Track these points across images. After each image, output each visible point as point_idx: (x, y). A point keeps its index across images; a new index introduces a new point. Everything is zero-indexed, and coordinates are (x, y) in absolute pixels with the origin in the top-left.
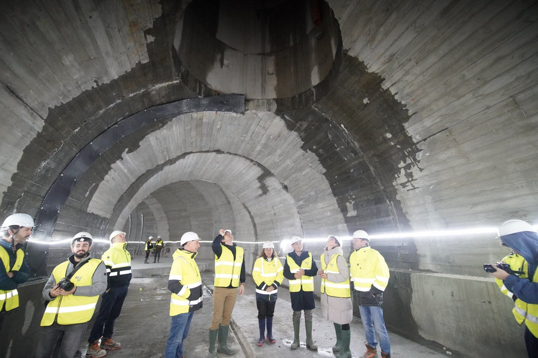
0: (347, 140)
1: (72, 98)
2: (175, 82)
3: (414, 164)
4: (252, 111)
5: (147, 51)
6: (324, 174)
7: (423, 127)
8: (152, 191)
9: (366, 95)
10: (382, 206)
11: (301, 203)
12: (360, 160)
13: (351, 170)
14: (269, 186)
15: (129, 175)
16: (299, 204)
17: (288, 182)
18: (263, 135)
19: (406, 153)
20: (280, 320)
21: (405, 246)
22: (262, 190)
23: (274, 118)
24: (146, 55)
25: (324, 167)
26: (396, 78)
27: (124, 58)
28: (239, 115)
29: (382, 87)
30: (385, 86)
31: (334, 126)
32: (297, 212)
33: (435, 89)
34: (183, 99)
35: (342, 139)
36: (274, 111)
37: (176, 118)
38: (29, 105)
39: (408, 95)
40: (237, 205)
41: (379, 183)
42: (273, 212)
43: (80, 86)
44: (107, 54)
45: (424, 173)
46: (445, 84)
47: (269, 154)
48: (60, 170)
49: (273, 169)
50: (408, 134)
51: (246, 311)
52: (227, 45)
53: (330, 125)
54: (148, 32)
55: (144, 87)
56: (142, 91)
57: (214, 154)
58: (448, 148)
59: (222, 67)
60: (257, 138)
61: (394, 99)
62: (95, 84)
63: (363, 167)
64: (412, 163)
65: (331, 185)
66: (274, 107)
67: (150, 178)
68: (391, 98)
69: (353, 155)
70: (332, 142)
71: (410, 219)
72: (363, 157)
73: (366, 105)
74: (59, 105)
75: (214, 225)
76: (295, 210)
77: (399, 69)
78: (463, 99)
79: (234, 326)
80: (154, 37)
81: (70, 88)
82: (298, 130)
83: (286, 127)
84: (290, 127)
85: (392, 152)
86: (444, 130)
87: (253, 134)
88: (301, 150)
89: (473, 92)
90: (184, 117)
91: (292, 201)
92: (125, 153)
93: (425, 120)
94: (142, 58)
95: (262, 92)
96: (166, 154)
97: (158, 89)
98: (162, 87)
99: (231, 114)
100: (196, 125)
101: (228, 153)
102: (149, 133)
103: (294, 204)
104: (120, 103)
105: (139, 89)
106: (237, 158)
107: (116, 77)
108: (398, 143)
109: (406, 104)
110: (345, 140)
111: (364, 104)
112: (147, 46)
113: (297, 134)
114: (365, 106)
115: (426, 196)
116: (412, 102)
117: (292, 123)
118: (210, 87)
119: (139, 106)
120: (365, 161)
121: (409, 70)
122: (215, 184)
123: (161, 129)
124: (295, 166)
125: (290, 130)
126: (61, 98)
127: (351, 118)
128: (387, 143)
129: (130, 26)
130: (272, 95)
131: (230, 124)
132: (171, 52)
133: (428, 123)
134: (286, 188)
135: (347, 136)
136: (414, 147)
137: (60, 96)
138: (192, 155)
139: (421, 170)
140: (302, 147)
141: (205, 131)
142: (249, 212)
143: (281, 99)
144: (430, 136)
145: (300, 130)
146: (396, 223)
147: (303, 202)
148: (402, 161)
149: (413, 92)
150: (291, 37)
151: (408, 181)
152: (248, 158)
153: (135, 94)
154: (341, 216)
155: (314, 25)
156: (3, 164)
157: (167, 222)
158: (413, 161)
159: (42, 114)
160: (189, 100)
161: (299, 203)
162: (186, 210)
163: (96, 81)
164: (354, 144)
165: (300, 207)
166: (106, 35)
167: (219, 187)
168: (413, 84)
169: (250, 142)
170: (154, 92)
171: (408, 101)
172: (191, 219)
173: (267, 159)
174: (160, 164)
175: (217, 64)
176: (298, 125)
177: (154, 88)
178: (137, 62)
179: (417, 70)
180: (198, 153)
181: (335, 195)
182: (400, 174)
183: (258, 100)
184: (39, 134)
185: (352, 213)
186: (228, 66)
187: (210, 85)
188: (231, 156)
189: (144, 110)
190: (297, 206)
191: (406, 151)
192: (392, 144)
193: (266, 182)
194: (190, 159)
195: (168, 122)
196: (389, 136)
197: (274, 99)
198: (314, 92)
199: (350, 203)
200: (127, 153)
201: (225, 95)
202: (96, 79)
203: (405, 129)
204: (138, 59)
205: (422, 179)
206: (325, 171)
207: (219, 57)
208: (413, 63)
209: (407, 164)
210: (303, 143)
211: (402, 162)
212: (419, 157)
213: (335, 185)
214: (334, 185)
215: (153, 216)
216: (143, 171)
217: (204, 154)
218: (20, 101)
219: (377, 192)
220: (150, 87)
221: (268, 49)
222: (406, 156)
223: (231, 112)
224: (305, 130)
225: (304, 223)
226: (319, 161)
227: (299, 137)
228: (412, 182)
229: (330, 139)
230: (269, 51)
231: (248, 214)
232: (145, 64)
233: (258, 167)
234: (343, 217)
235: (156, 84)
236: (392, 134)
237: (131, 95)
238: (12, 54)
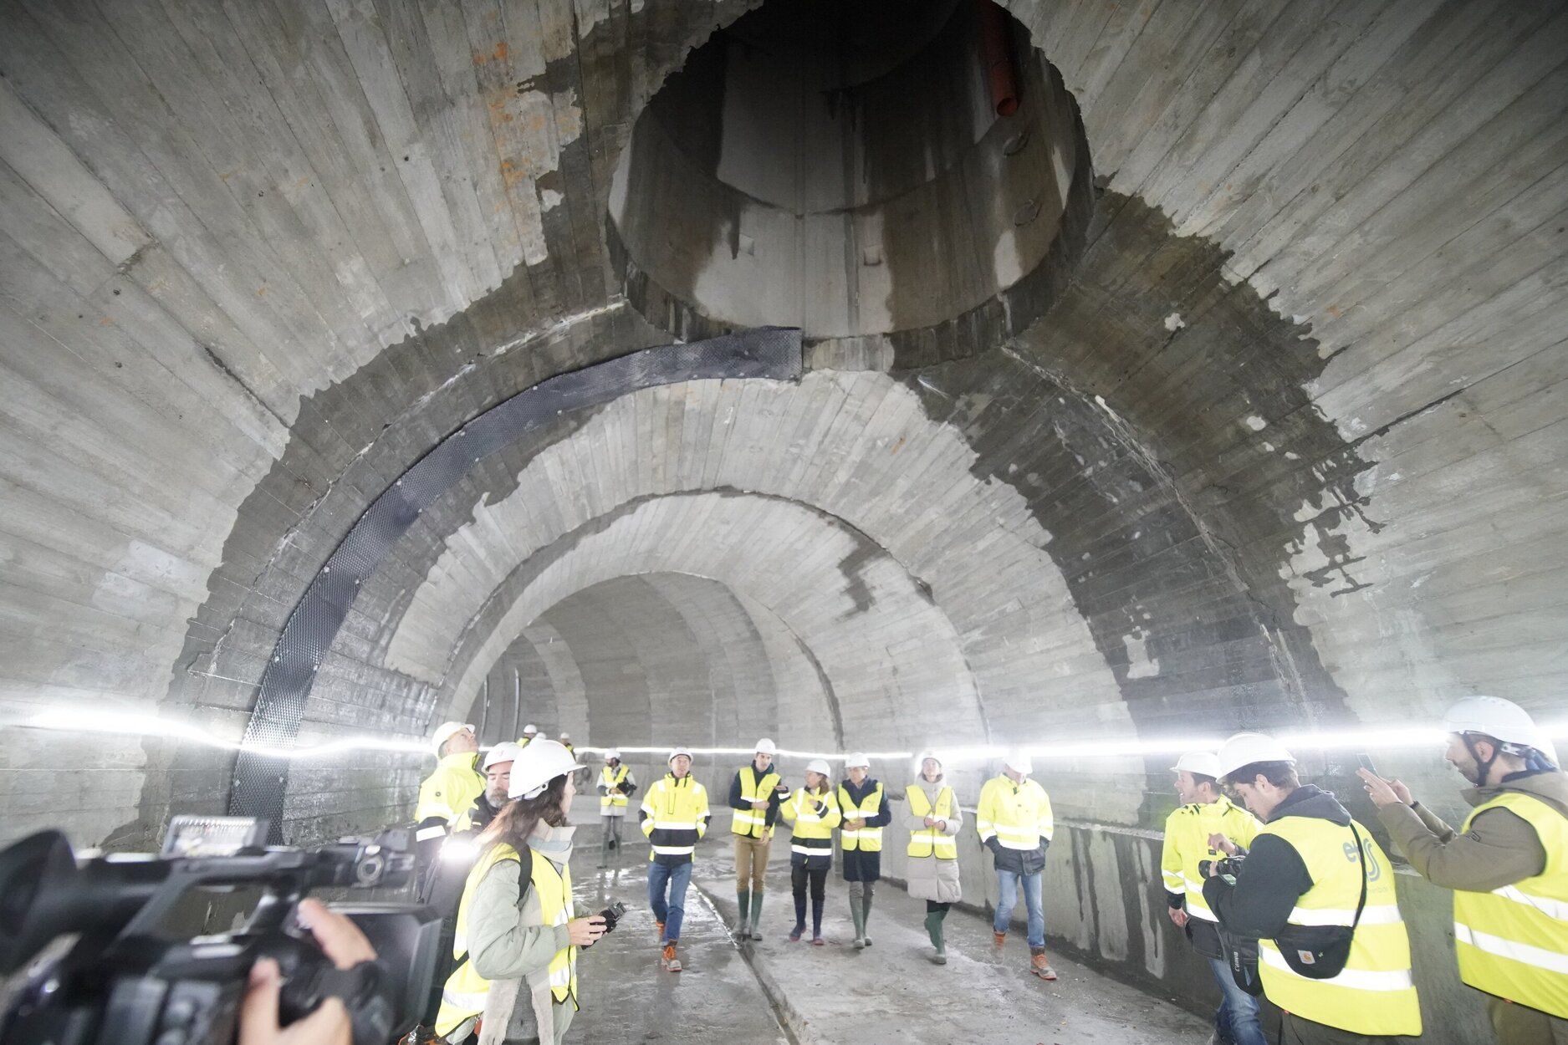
0: (1117, 442)
1: (357, 367)
2: (613, 307)
3: (1349, 511)
4: (822, 371)
5: (543, 232)
6: (1045, 548)
7: (1372, 393)
8: (547, 607)
9: (1174, 304)
10: (1247, 646)
11: (976, 635)
12: (1165, 502)
13: (1133, 532)
14: (874, 588)
15: (489, 564)
16: (969, 641)
17: (933, 572)
18: (856, 438)
19: (1318, 475)
20: (927, 1004)
21: (1337, 778)
22: (855, 598)
23: (887, 388)
24: (541, 242)
25: (1045, 527)
26: (1271, 244)
27: (485, 254)
28: (785, 385)
29: (1226, 278)
30: (1234, 273)
31: (1073, 403)
32: (963, 664)
33: (1406, 271)
34: (633, 352)
35: (1101, 439)
36: (887, 368)
37: (613, 403)
38: (256, 393)
39: (1313, 294)
40: (778, 640)
41: (1231, 572)
42: (887, 665)
43: (376, 336)
44: (442, 248)
45: (1386, 537)
46: (1441, 254)
47: (874, 493)
48: (323, 556)
49: (884, 535)
50: (1322, 417)
51: (820, 968)
52: (747, 195)
53: (1061, 400)
54: (546, 182)
55: (532, 326)
56: (528, 336)
57: (716, 496)
58: (1467, 453)
59: (735, 257)
60: (836, 448)
61: (1268, 310)
62: (413, 327)
63: (1177, 523)
64: (1343, 506)
65: (1072, 583)
66: (888, 356)
67: (542, 570)
68: (1257, 309)
69: (1138, 487)
70: (1069, 450)
71: (1347, 689)
72: (1171, 492)
73: (1174, 333)
74: (324, 388)
75: (715, 701)
76: (957, 658)
77: (1280, 218)
78: (1507, 299)
79: (787, 1016)
80: (560, 193)
81: (351, 343)
82: (961, 419)
83: (923, 413)
84: (937, 411)
85: (1269, 475)
86: (1447, 398)
87: (825, 436)
88: (971, 476)
89: (1543, 272)
90: (636, 401)
91: (947, 631)
92: (481, 504)
93: (1377, 369)
94: (528, 250)
95: (850, 317)
96: (585, 501)
97: (568, 328)
98: (579, 324)
99: (762, 385)
100: (667, 418)
101: (753, 493)
102: (544, 449)
103: (953, 639)
104: (472, 373)
105: (521, 331)
106: (780, 506)
107: (464, 306)
108: (1291, 445)
109: (1311, 324)
110: (1110, 444)
111: (1168, 331)
112: (543, 219)
113: (956, 430)
114: (1172, 338)
115: (1399, 613)
116: (1330, 318)
117: (940, 397)
118: (704, 315)
119: (520, 378)
120: (1178, 504)
121: (1314, 220)
122: (716, 582)
123: (573, 437)
124: (953, 527)
125: (935, 419)
126: (330, 369)
127: (1127, 376)
128: (1251, 446)
129: (502, 172)
130: (880, 322)
131: (761, 412)
132: (603, 230)
133: (1389, 378)
134: (925, 590)
135: (1117, 429)
136: (1345, 455)
137: (329, 364)
138: (654, 502)
139: (1375, 527)
140: (973, 470)
141: (690, 435)
142: (817, 665)
143: (907, 333)
144: (1400, 420)
145: (965, 419)
146: (1299, 701)
147: (982, 634)
148: (1306, 501)
149: (1331, 285)
150: (928, 155)
151: (1334, 565)
152: (810, 507)
153: (510, 345)
154: (1106, 676)
155: (997, 116)
156: (192, 548)
157: (583, 693)
158: (1345, 502)
159: (285, 414)
160: (648, 352)
161: (968, 638)
162: (634, 658)
163: (415, 321)
164: (1140, 453)
165: (972, 650)
166: (443, 201)
167: (728, 591)
168: (1330, 262)
169: (816, 461)
170: (558, 339)
171: (1314, 313)
172: (649, 683)
173: (867, 506)
174: (569, 531)
175: (722, 250)
176: (960, 404)
177: (558, 327)
178: (517, 262)
179: (1341, 218)
180: (672, 497)
181: (1084, 612)
182: (1302, 543)
183: (839, 339)
184: (276, 467)
185: (1143, 668)
186: (751, 253)
187: (704, 308)
188: (763, 501)
189: (532, 387)
190: (964, 645)
191: (1318, 471)
192: (1270, 448)
193: (865, 574)
194: (650, 513)
195: (591, 416)
196: (1256, 423)
197: (885, 335)
198: (1007, 305)
199: (1137, 636)
200: (486, 505)
201: (745, 333)
202: (414, 315)
203: (1309, 402)
204: (520, 255)
205: (1382, 558)
206: (1047, 537)
207: (726, 229)
208: (1325, 196)
209: (1322, 511)
210: (977, 455)
211: (1306, 505)
212: (1365, 487)
213: (1082, 580)
214: (1080, 581)
215: (546, 674)
216: (526, 551)
217: (688, 500)
218: (237, 385)
219: (1227, 601)
220: (546, 325)
221: (862, 195)
222: (1321, 486)
223: (762, 380)
224: (983, 419)
225: (986, 697)
226: (1027, 508)
227: (964, 440)
228: (1347, 568)
229: (1061, 440)
230: (865, 201)
231: (813, 671)
232: (537, 266)
233: (842, 532)
234: (1114, 681)
235: (565, 317)
236: (1265, 417)
237: (501, 350)
238: (222, 266)
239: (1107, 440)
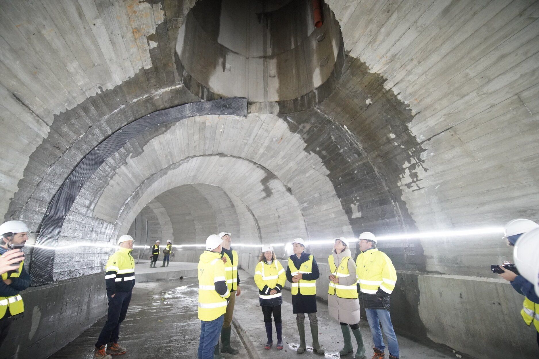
0: (350, 141)
1: (77, 104)
2: (178, 86)
3: (419, 164)
4: (254, 113)
5: (150, 57)
6: (328, 176)
7: (427, 127)
8: (156, 195)
9: (369, 96)
10: (387, 207)
11: (305, 205)
12: (364, 161)
13: (355, 171)
14: (272, 189)
15: (133, 180)
16: (303, 207)
17: (292, 184)
18: (266, 138)
19: (410, 153)
20: (286, 324)
21: (412, 247)
22: (266, 192)
23: (277, 120)
24: (150, 61)
25: (328, 169)
26: (399, 77)
27: (127, 64)
28: (241, 118)
29: (385, 88)
30: (388, 86)
31: (337, 128)
32: (301, 214)
33: (438, 88)
34: (186, 104)
35: (345, 140)
36: (276, 113)
37: (179, 122)
38: (35, 112)
39: (411, 94)
40: (241, 208)
41: (384, 184)
42: (277, 215)
43: (84, 93)
44: (110, 60)
45: (429, 173)
46: (448, 83)
47: (272, 157)
48: (66, 175)
49: (276, 171)
50: (412, 134)
51: (251, 315)
52: (229, 49)
53: (333, 126)
54: (151, 38)
55: (147, 92)
56: (146, 96)
57: (218, 157)
58: (453, 147)
59: (224, 71)
60: (260, 141)
61: (397, 99)
62: (99, 90)
63: (367, 168)
64: (417, 163)
65: (335, 187)
66: (277, 109)
67: (154, 182)
68: (394, 99)
69: (356, 156)
70: (335, 143)
71: (415, 220)
72: (366, 158)
73: (369, 105)
74: (64, 112)
75: (218, 228)
76: (299, 212)
77: (402, 68)
78: (466, 98)
79: (240, 330)
80: (156, 42)
81: (75, 95)
82: (301, 132)
83: (289, 129)
84: (293, 129)
85: (396, 153)
86: (448, 129)
87: (256, 137)
88: (304, 152)
89: (477, 90)
90: (187, 122)
91: (296, 203)
92: (129, 157)
93: (429, 119)
94: (145, 63)
95: (264, 96)
96: (170, 158)
97: (161, 93)
98: (165, 92)
99: (233, 118)
100: (199, 128)
101: (231, 156)
102: (153, 138)
103: (298, 206)
104: (124, 109)
105: (142, 94)
106: (240, 161)
107: (120, 83)
108: (402, 143)
109: (410, 104)
110: (348, 142)
111: (367, 105)
112: (150, 52)
113: (300, 136)
114: (368, 107)
115: (432, 197)
116: (415, 102)
117: (294, 124)
118: (212, 91)
119: (143, 112)
120: (368, 162)
121: (412, 70)
122: (219, 187)
123: (164, 134)
124: (298, 168)
125: (292, 132)
126: (66, 104)
127: (354, 119)
128: (391, 143)
129: (133, 32)
130: (275, 98)
131: (233, 127)
132: (173, 58)
133: (432, 122)
134: (289, 190)
135: (350, 136)
136: (418, 147)
137: (65, 102)
138: (195, 158)
139: (426, 170)
140: (305, 149)
141: (208, 135)
142: (253, 215)
143: (284, 101)
144: (434, 136)
145: (302, 132)
146: (402, 224)
147: (307, 204)
148: (406, 161)
149: (416, 92)
150: (292, 39)
151: (413, 182)
152: (251, 161)
153: (139, 99)
154: (345, 218)
155: (315, 27)
156: (10, 171)
157: (171, 226)
158: (418, 162)
159: (48, 121)
160: (192, 104)
161: (303, 206)
162: (190, 214)
163: (100, 88)
164: (357, 145)
165: (304, 210)
166: (110, 42)
167: (223, 190)
168: (416, 84)
169: (253, 145)
170: (157, 97)
171: (411, 101)
172: (195, 222)
173: (270, 161)
174: (164, 168)
175: (219, 68)
176: (301, 127)
177: (157, 93)
178: (140, 68)
179: (420, 70)
180: (202, 157)
181: (339, 197)
182: (405, 175)
183: (260, 103)
184: (45, 141)
185: (357, 215)
186: (230, 70)
187: (212, 89)
188: (234, 159)
189: (148, 115)
190: (301, 208)
191: (410, 151)
192: (396, 144)
193: (270, 184)
194: (194, 162)
195: (171, 126)
196: (392, 136)
197: (276, 102)
198: (316, 93)
199: (355, 204)
200: (131, 158)
201: (227, 99)
202: (100, 85)
203: (408, 129)
204: (142, 65)
205: (427, 179)
206: (328, 172)
207: (221, 61)
208: (415, 62)
209: (411, 164)
210: (306, 144)
211: (406, 163)
212: (423, 157)
213: (339, 186)
214: (338, 187)
215: (157, 220)
216: (147, 174)
217: (208, 158)
218: (27, 108)
219: (382, 193)
220: (153, 92)
221: (269, 51)
222: (411, 156)
223: (233, 116)
224: (308, 132)
225: (308, 225)
226: (322, 163)
227: (302, 139)
228: (417, 183)
229: (333, 140)
230: (271, 54)
231: (252, 217)
232: (148, 69)
233: (261, 170)
234: (347, 219)
235: (159, 89)
236: (395, 134)
237: (135, 100)
238: (18, 62)
239: (347, 140)
